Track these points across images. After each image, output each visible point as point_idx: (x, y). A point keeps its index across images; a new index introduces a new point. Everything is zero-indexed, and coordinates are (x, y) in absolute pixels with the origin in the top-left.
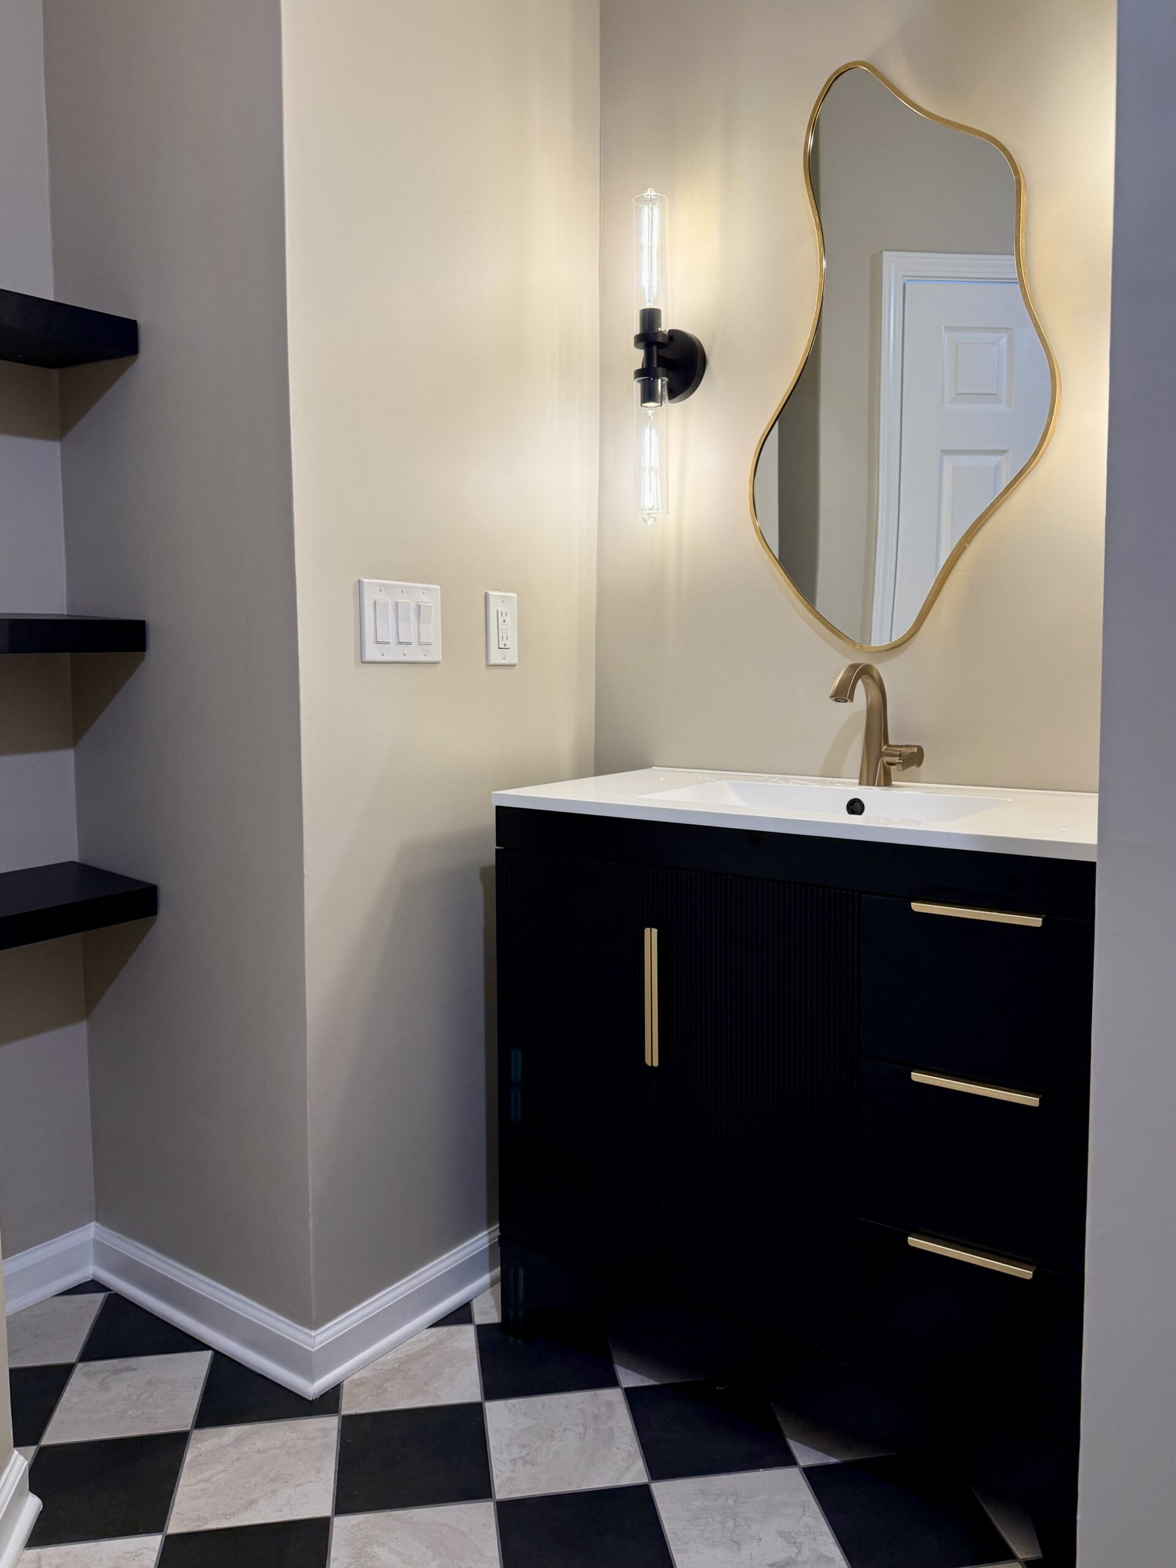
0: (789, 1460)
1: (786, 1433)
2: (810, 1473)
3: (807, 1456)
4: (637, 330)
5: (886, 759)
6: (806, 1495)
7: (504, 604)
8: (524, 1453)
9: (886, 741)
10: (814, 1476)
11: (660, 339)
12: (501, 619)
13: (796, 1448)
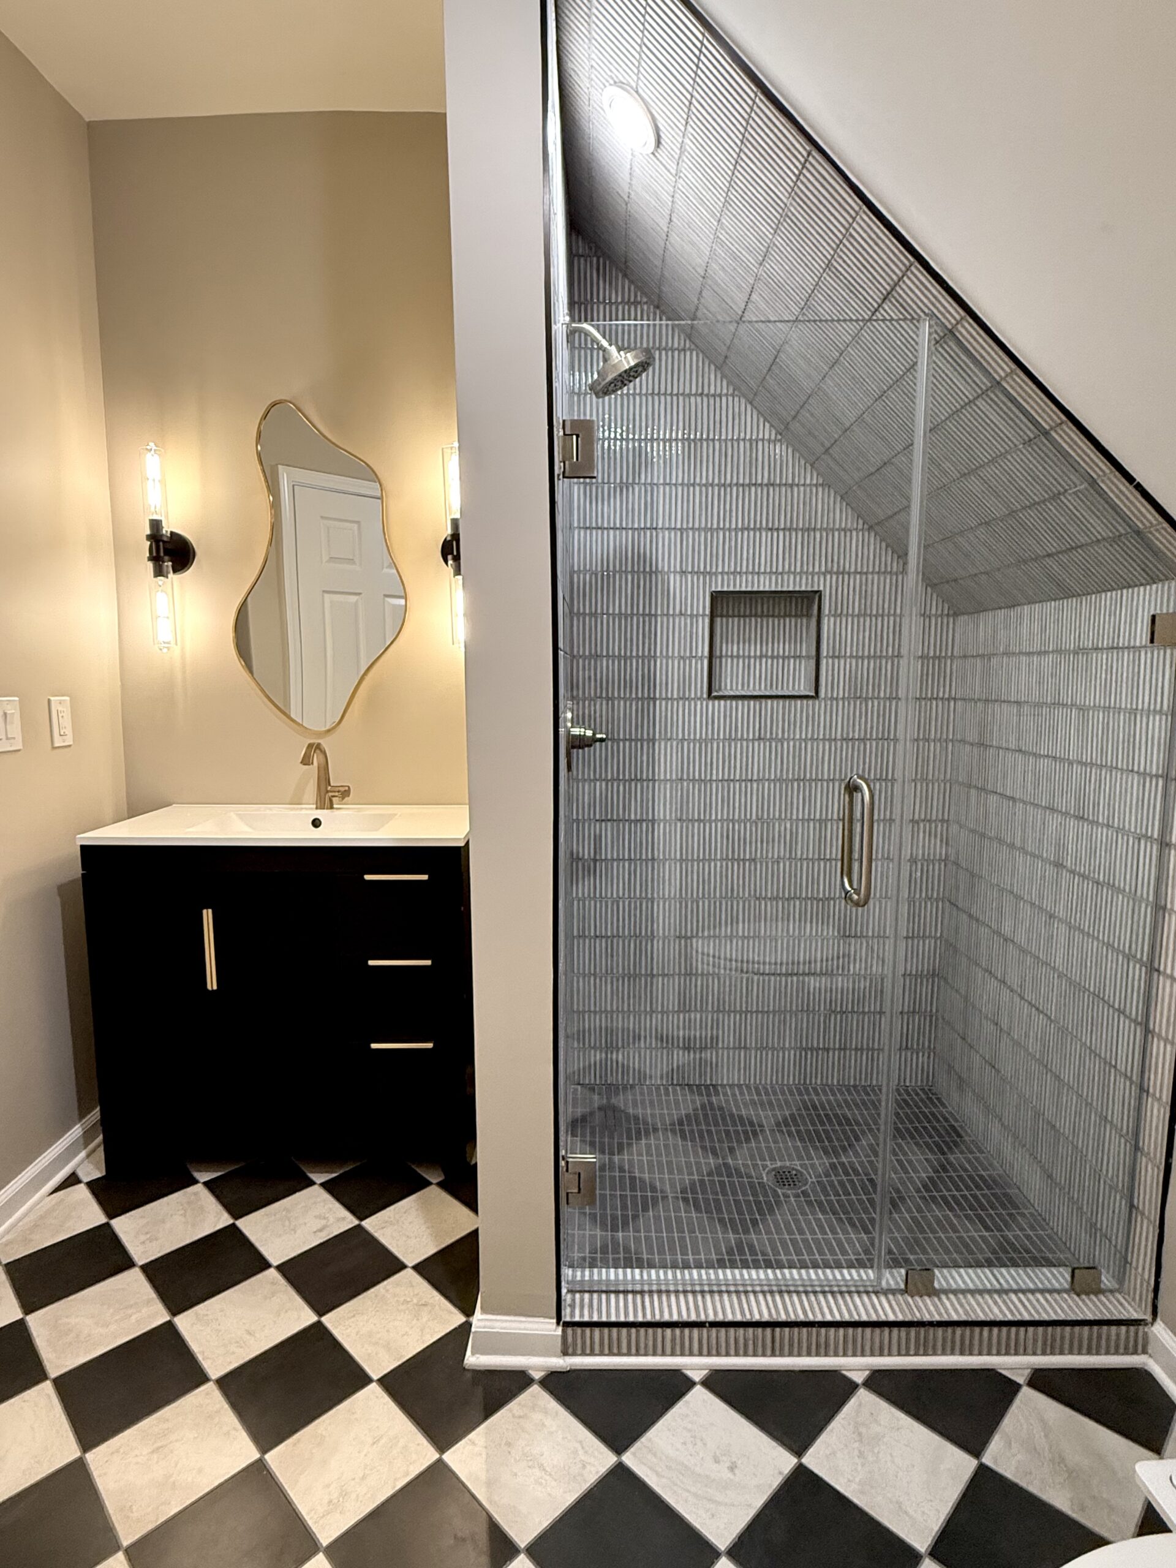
0: (312, 1183)
1: (306, 1171)
2: (323, 1185)
3: (319, 1178)
4: (148, 532)
5: (331, 794)
6: (326, 1196)
7: (61, 706)
8: (148, 1236)
9: (330, 785)
10: (326, 1186)
11: (165, 539)
12: (60, 715)
13: (313, 1176)
